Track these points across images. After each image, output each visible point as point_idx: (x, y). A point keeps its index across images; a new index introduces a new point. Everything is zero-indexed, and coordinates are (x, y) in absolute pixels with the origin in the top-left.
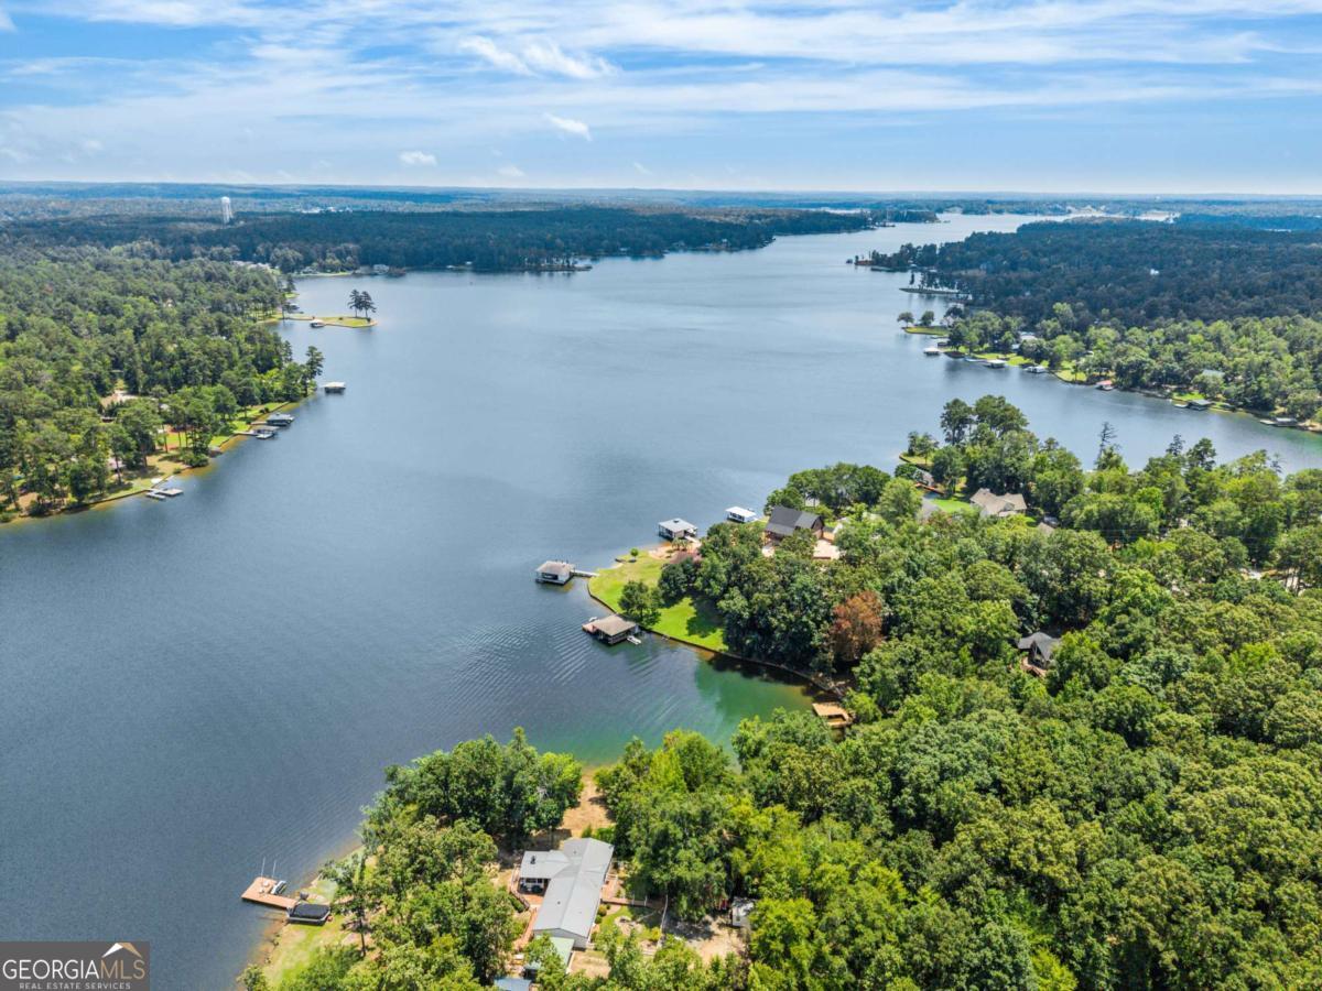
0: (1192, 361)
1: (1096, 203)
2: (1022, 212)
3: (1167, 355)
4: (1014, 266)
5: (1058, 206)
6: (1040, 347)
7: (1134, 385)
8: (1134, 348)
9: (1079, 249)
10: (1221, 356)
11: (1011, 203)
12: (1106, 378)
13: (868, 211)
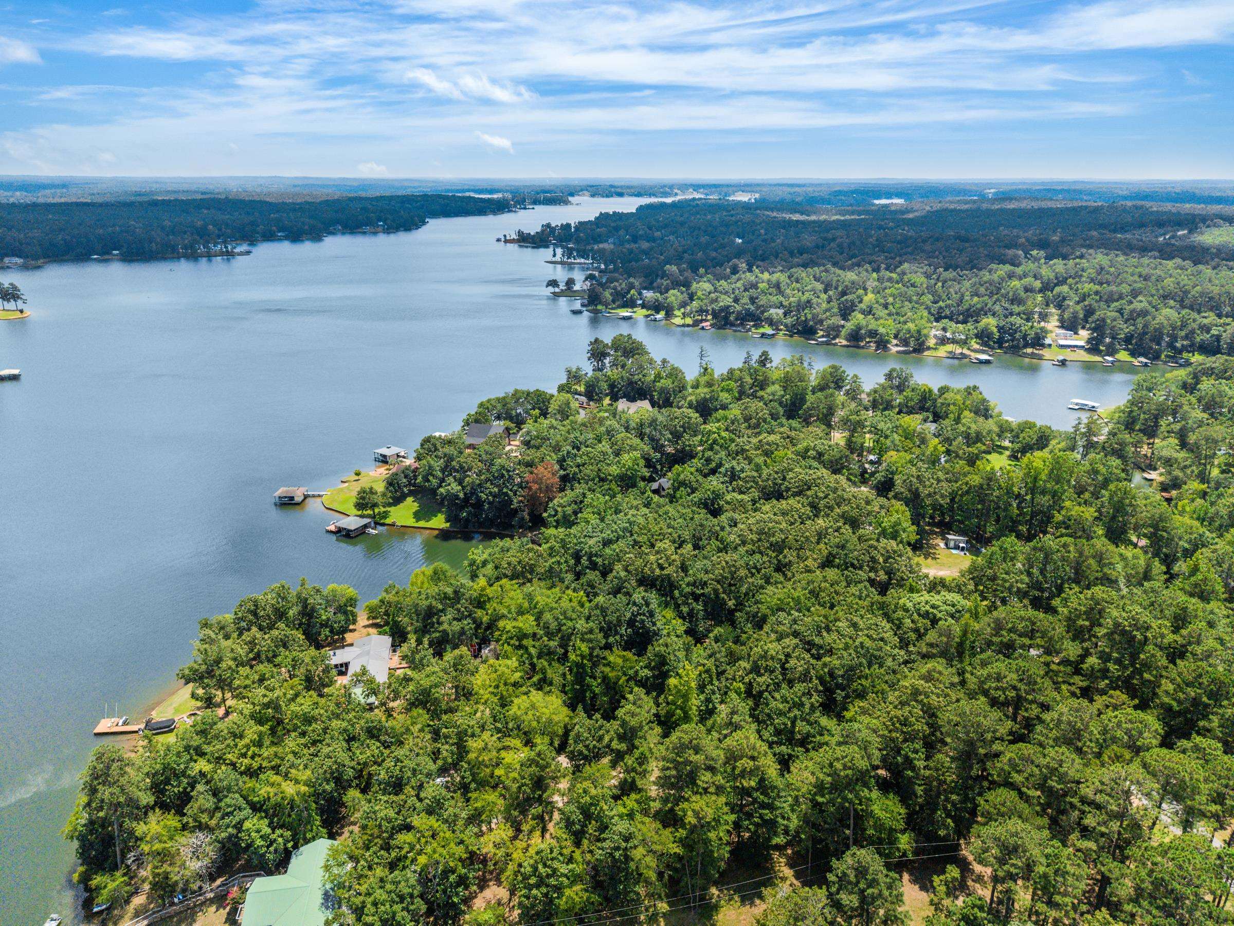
0: (761, 303)
1: (697, 187)
2: (639, 195)
3: (745, 300)
4: (635, 239)
5: (665, 189)
6: (657, 300)
7: (725, 324)
8: (723, 297)
9: (682, 224)
10: (782, 299)
11: (628, 187)
12: (706, 321)
13: (509, 196)
